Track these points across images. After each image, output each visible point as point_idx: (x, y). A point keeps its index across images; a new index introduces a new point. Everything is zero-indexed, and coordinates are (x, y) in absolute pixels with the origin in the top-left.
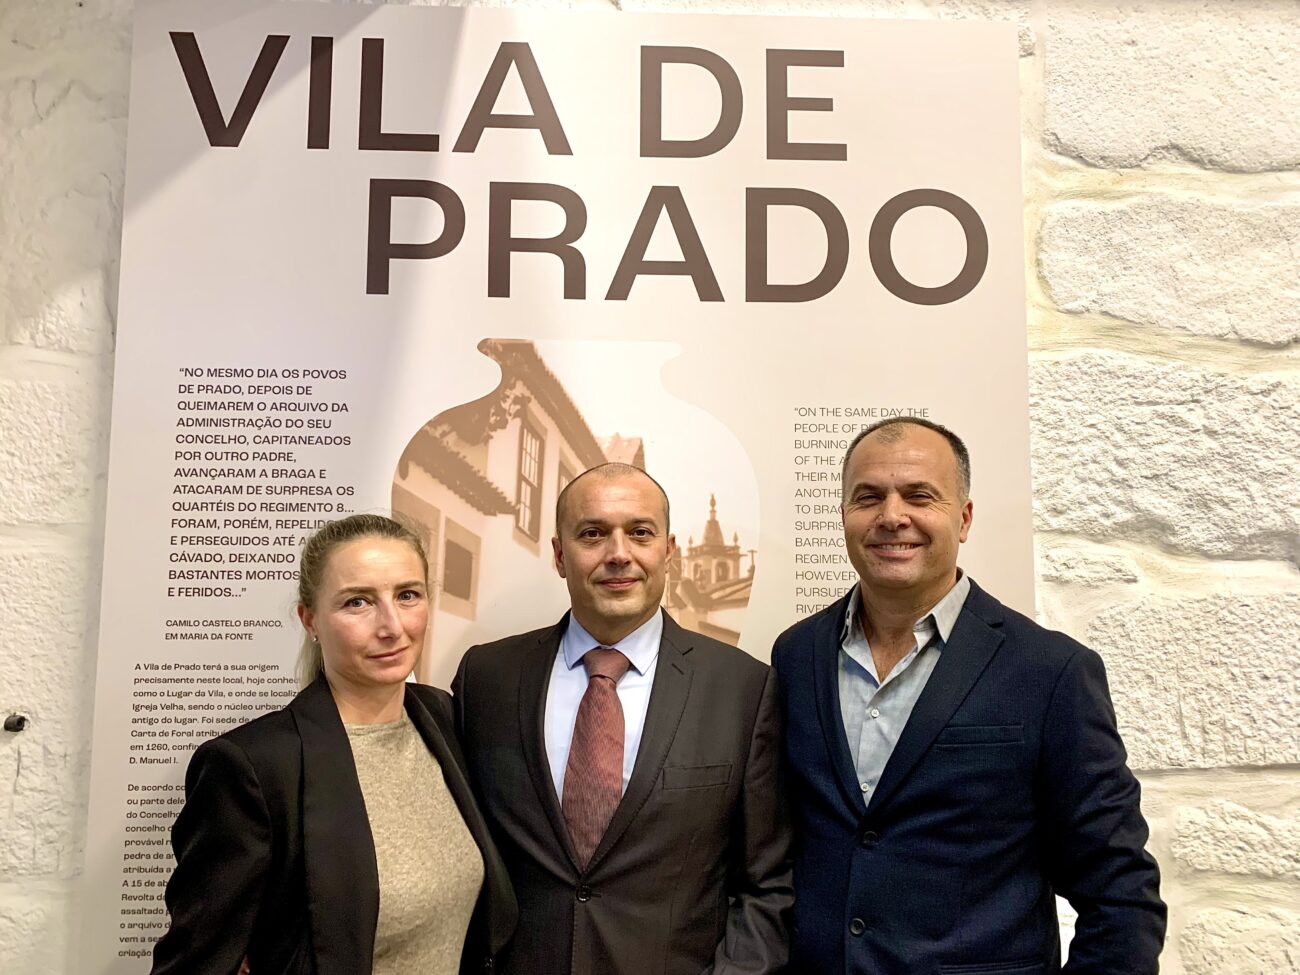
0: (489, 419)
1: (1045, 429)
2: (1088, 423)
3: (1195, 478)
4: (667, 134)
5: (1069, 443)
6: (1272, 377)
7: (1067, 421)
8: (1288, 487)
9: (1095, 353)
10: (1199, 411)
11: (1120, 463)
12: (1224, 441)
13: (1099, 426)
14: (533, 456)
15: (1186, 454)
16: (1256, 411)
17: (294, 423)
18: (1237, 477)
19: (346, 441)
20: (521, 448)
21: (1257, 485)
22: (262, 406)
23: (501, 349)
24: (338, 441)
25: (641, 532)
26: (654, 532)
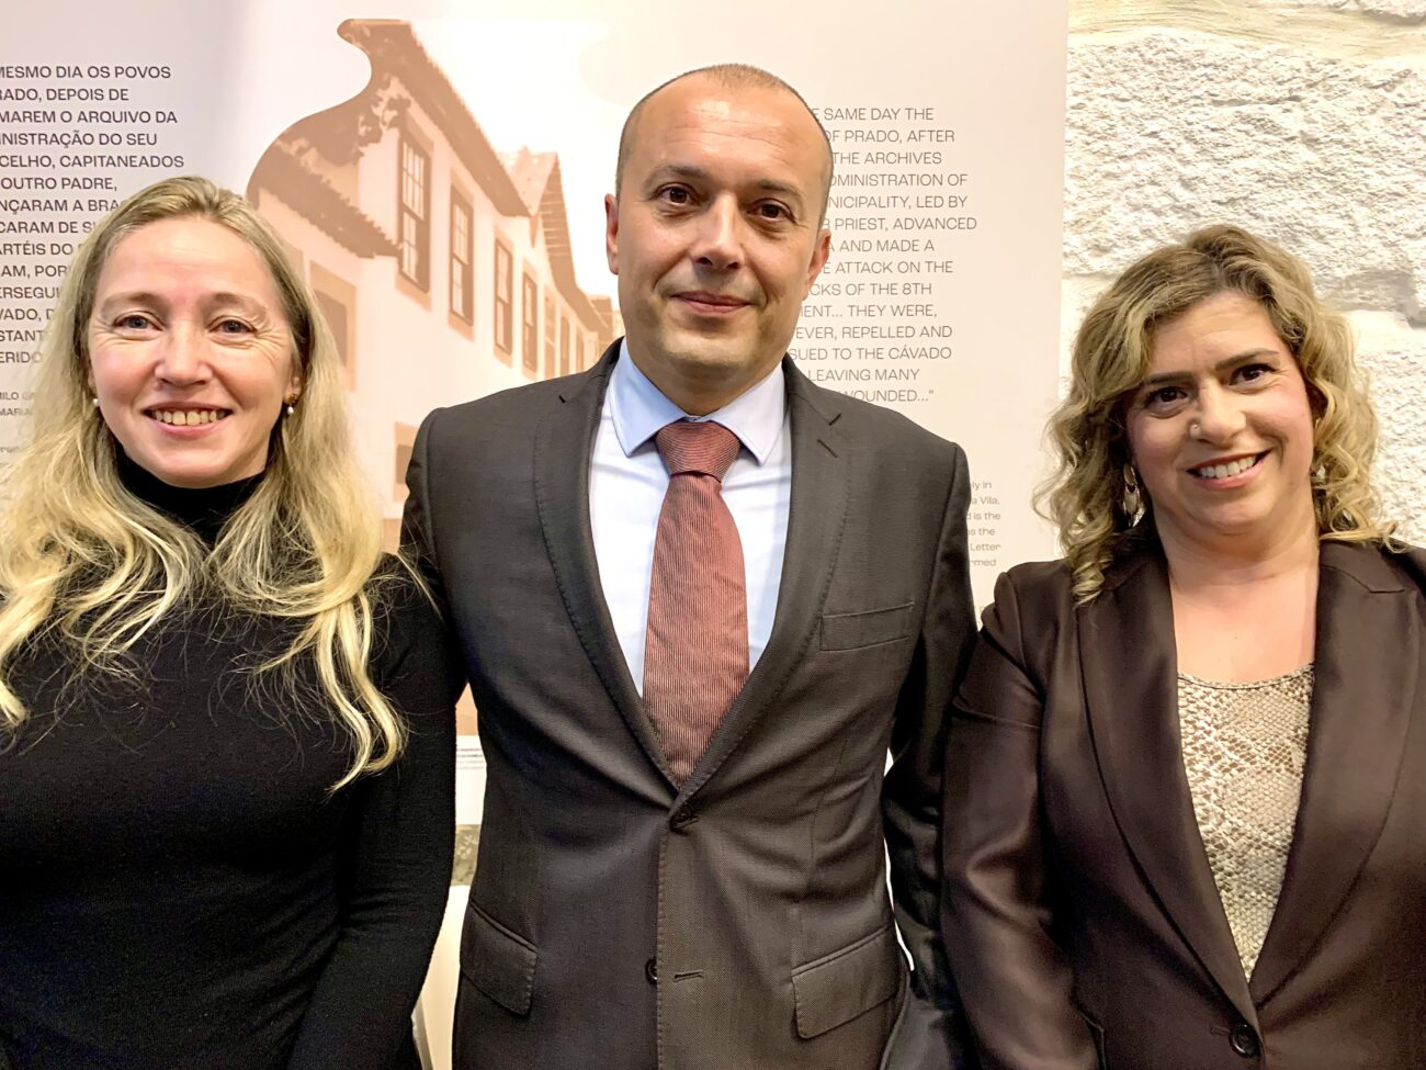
0: (357, 130)
1: (1090, 139)
2: (1148, 131)
3: (1284, 202)
5: (1121, 158)
6: (1398, 64)
7: (1120, 128)
8: (1407, 211)
9: (1166, 33)
10: (1298, 112)
11: (1186, 184)
12: (1327, 152)
13: (1162, 135)
14: (417, 179)
15: (1274, 170)
16: (1373, 112)
17: (110, 139)
18: (1339, 201)
19: (178, 161)
20: (401, 168)
21: (1365, 210)
22: (67, 117)
23: (368, 33)
24: (167, 162)
25: (772, 211)
26: (796, 215)
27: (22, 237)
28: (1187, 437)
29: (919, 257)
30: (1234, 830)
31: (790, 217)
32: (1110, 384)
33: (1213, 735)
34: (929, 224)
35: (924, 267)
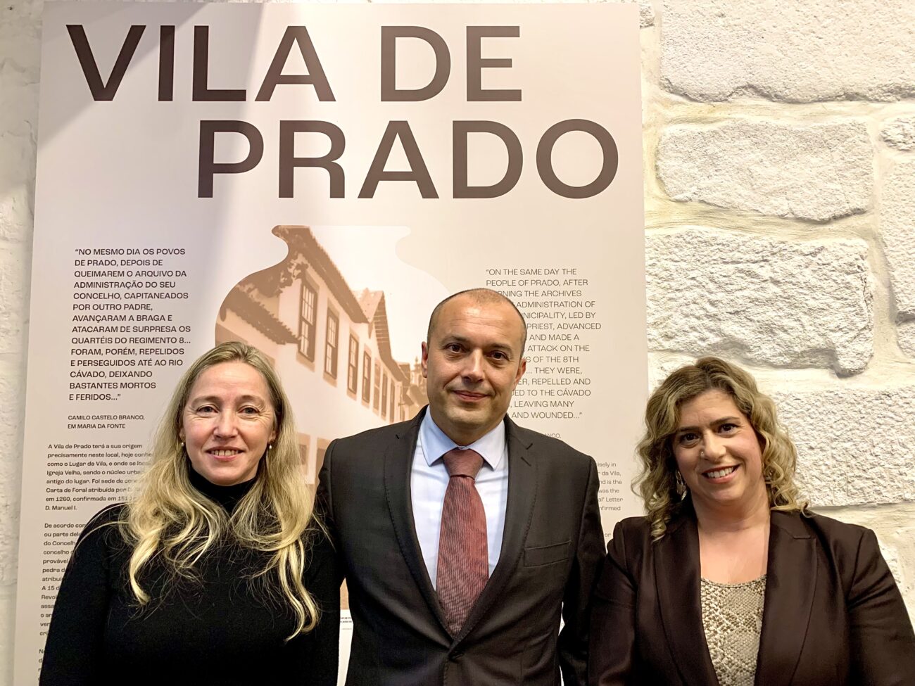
0: (279, 279)
1: (660, 281)
2: (690, 277)
3: (764, 313)
4: (399, 86)
5: (677, 290)
6: (817, 243)
7: (675, 275)
8: (829, 318)
9: (696, 229)
10: (768, 267)
11: (712, 303)
12: (785, 287)
13: (697, 279)
14: (310, 304)
15: (758, 297)
16: (807, 267)
17: (151, 285)
18: (793, 312)
19: (185, 296)
20: (302, 299)
21: (807, 317)
22: (130, 274)
23: (287, 232)
24: (180, 296)
25: (498, 355)
26: (509, 357)
27: (100, 335)
28: (699, 458)
29: (572, 343)
30: (729, 662)
31: (506, 358)
32: (662, 431)
33: (719, 611)
34: (575, 326)
35: (574, 348)
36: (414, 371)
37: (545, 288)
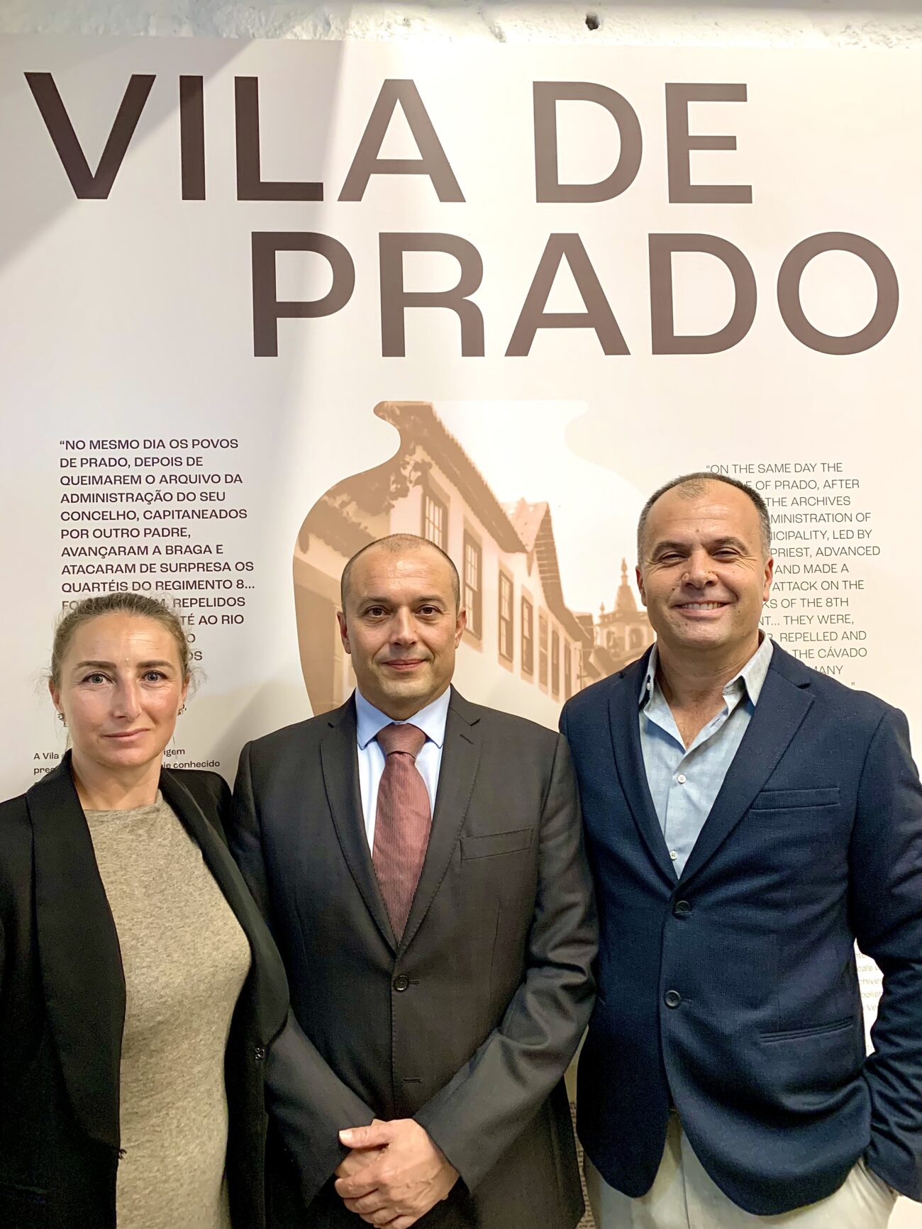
0: (389, 488)
4: (564, 178)
14: (436, 524)
19: (242, 514)
20: (424, 516)
22: (151, 479)
23: (398, 412)
24: (233, 514)
26: (442, 610)
27: (108, 577)
29: (838, 577)
31: (439, 611)
34: (843, 551)
35: (841, 585)
36: (599, 625)
37: (797, 493)
